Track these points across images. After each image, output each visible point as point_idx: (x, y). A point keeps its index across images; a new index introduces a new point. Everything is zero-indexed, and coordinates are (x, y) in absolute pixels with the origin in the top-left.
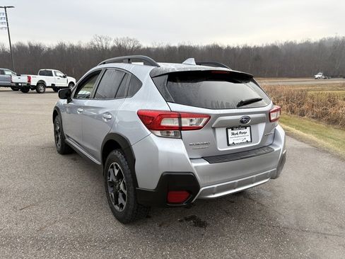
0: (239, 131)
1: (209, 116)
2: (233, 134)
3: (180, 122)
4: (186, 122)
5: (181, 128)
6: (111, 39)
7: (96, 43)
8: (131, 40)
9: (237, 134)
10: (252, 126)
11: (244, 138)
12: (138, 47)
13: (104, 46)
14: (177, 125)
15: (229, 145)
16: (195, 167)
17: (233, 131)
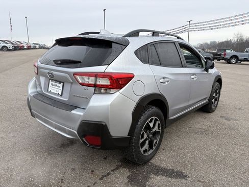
0: (55, 84)
11: (57, 90)
15: (48, 91)
17: (52, 82)
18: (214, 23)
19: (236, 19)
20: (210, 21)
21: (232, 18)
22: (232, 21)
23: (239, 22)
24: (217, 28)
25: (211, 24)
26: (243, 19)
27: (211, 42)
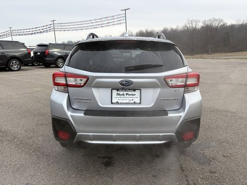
0: (125, 93)
1: (87, 78)
2: (119, 94)
3: (66, 81)
4: (71, 81)
5: (67, 85)
6: (200, 21)
7: (188, 25)
8: (216, 20)
9: (123, 95)
10: (142, 90)
11: (131, 99)
12: (223, 25)
13: (194, 27)
14: (64, 82)
15: (112, 103)
16: (71, 116)
17: (118, 92)
18: (78, 25)
19: (96, 22)
20: (74, 23)
21: (93, 21)
22: (93, 24)
23: (98, 25)
24: (82, 29)
25: (75, 25)
26: (102, 23)
27: (68, 42)
